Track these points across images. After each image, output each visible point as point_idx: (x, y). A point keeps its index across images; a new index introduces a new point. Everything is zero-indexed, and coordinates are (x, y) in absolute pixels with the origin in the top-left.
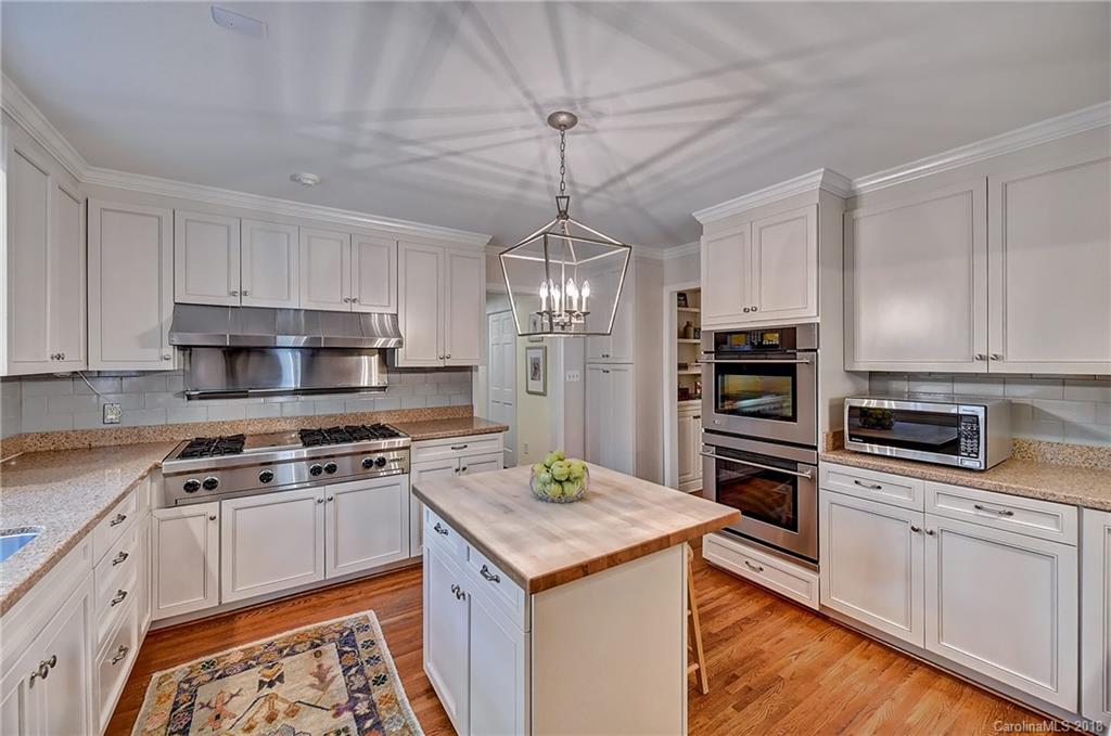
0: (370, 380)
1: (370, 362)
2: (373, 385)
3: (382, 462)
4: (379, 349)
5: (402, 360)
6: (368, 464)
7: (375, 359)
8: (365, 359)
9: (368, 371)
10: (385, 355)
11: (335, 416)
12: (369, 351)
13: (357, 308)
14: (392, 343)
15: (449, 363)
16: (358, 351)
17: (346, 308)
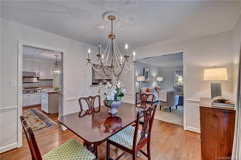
0: (35, 81)
1: (35, 79)
2: (36, 82)
3: (37, 91)
4: (37, 77)
5: (40, 79)
6: (35, 91)
7: (36, 78)
8: (34, 78)
9: (35, 80)
10: (38, 78)
11: (29, 86)
12: (35, 77)
13: (33, 71)
14: (39, 76)
15: (48, 79)
16: (33, 77)
17: (31, 71)
